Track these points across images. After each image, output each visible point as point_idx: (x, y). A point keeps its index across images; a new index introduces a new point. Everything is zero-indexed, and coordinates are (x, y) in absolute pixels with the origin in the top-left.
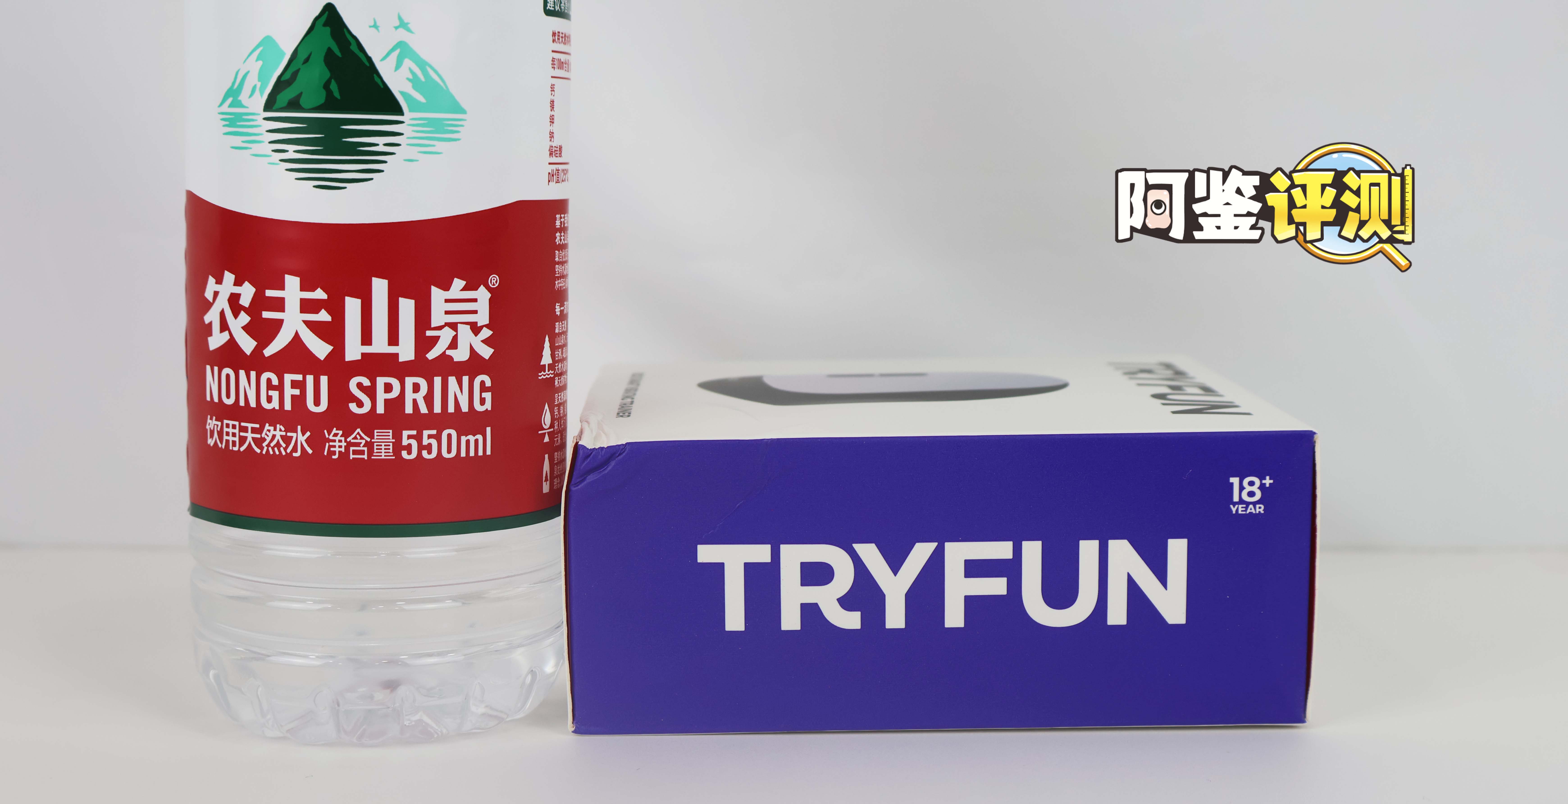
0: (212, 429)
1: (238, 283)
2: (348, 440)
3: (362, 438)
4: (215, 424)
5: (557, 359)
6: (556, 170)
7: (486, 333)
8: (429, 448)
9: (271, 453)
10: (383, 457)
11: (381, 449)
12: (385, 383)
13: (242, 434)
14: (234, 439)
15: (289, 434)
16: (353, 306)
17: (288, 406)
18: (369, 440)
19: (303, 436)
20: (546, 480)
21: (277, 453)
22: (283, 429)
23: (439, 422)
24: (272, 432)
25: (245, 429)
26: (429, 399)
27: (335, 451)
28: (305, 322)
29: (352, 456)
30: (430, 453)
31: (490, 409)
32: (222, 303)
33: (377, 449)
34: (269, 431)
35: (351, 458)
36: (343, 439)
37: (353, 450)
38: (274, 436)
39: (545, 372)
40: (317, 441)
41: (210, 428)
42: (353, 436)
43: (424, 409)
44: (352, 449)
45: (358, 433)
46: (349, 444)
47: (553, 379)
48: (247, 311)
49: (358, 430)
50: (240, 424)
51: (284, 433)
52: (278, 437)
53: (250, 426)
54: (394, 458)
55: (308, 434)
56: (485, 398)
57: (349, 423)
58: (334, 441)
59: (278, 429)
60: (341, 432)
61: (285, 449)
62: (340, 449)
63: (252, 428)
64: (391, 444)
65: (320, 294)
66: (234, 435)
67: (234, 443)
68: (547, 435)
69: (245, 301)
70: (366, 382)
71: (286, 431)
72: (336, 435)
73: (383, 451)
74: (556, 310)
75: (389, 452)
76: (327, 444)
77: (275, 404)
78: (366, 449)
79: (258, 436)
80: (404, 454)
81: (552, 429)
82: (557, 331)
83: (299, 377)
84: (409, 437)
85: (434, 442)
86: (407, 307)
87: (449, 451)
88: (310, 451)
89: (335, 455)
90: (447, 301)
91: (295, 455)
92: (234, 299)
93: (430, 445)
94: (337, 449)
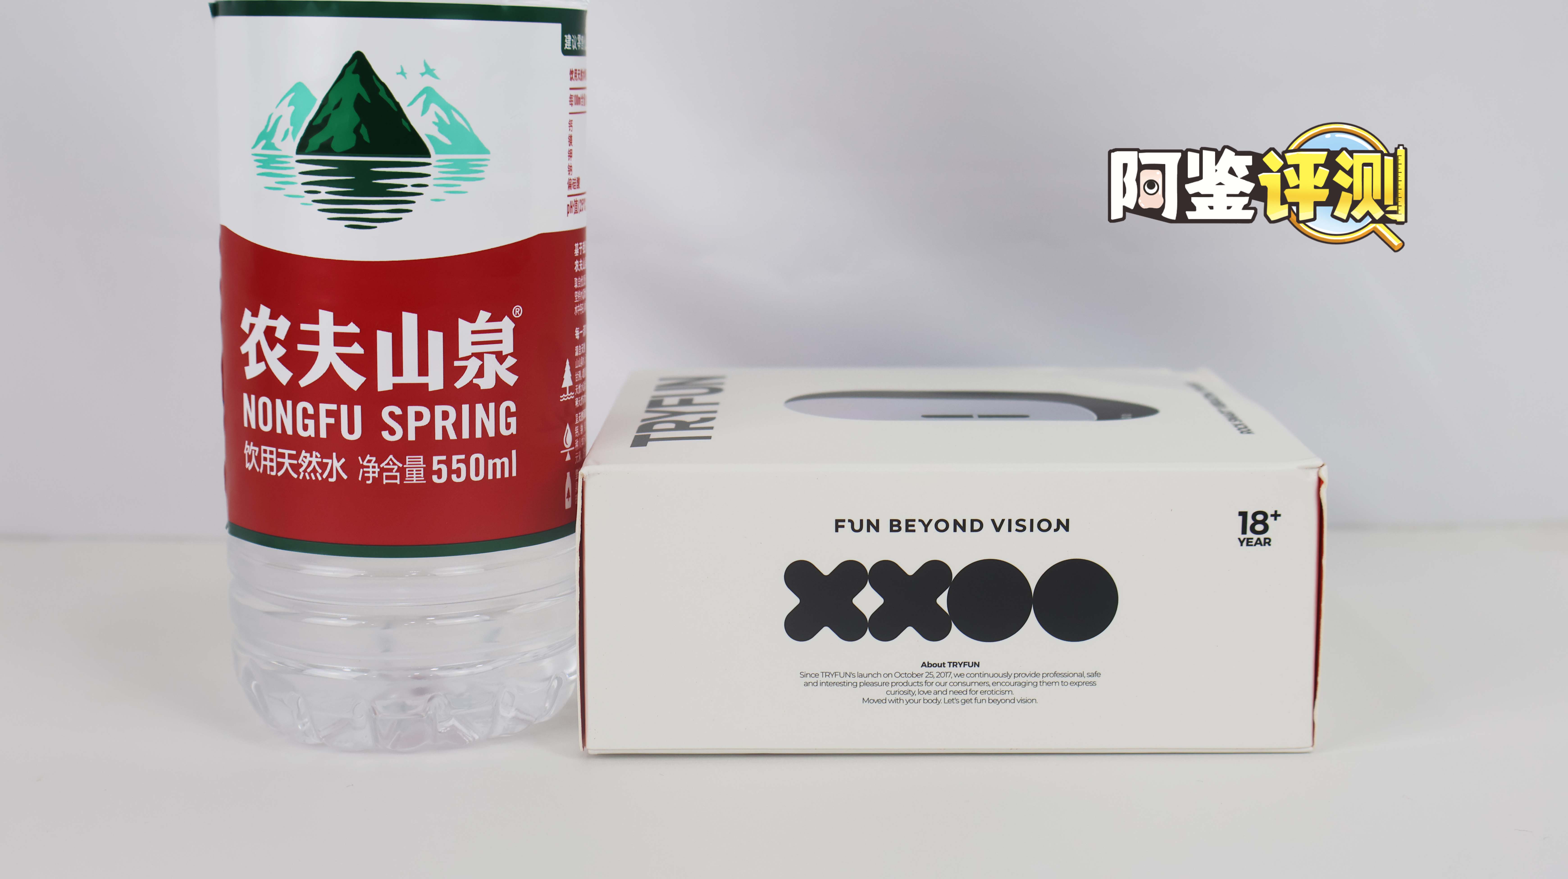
0: (250, 454)
1: (273, 316)
2: (381, 466)
3: (394, 464)
4: (252, 450)
5: (577, 381)
6: (575, 201)
7: (511, 361)
8: (458, 472)
9: (308, 478)
10: (415, 482)
11: (413, 474)
12: (416, 412)
13: (279, 460)
14: (271, 464)
15: (325, 461)
16: (384, 339)
17: (323, 434)
18: (401, 465)
19: (338, 462)
20: (568, 497)
21: (314, 478)
22: (319, 456)
23: (467, 447)
24: (309, 459)
25: (282, 456)
26: (457, 426)
27: (369, 477)
28: (338, 354)
29: (385, 482)
30: (459, 476)
31: (515, 433)
32: (258, 335)
33: (409, 474)
34: (305, 457)
35: (384, 483)
36: (376, 465)
37: (386, 476)
38: (310, 463)
39: (566, 394)
40: (351, 467)
41: (248, 453)
42: (386, 462)
43: (453, 436)
44: (385, 474)
45: (391, 460)
46: (383, 470)
47: (573, 401)
48: (282, 343)
49: (391, 457)
50: (277, 451)
51: (320, 460)
52: (314, 464)
53: (287, 452)
54: (425, 482)
55: (343, 460)
56: (510, 423)
57: (382, 450)
58: (368, 467)
59: (314, 456)
60: (374, 459)
61: (321, 475)
62: (374, 475)
63: (289, 454)
64: (422, 469)
65: (352, 328)
66: (271, 460)
67: (272, 468)
68: (568, 455)
69: (281, 334)
70: (398, 411)
71: (322, 458)
72: (369, 461)
73: (415, 476)
74: (576, 335)
75: (421, 477)
76: (361, 470)
77: (311, 432)
78: (398, 474)
79: (295, 462)
80: (435, 478)
81: (573, 448)
82: (577, 354)
83: (334, 407)
84: (439, 462)
85: (463, 466)
86: (436, 339)
87: (477, 474)
88: (345, 477)
89: (369, 480)
90: (473, 332)
91: (330, 480)
92: (270, 332)
93: (459, 469)
94: (371, 475)
